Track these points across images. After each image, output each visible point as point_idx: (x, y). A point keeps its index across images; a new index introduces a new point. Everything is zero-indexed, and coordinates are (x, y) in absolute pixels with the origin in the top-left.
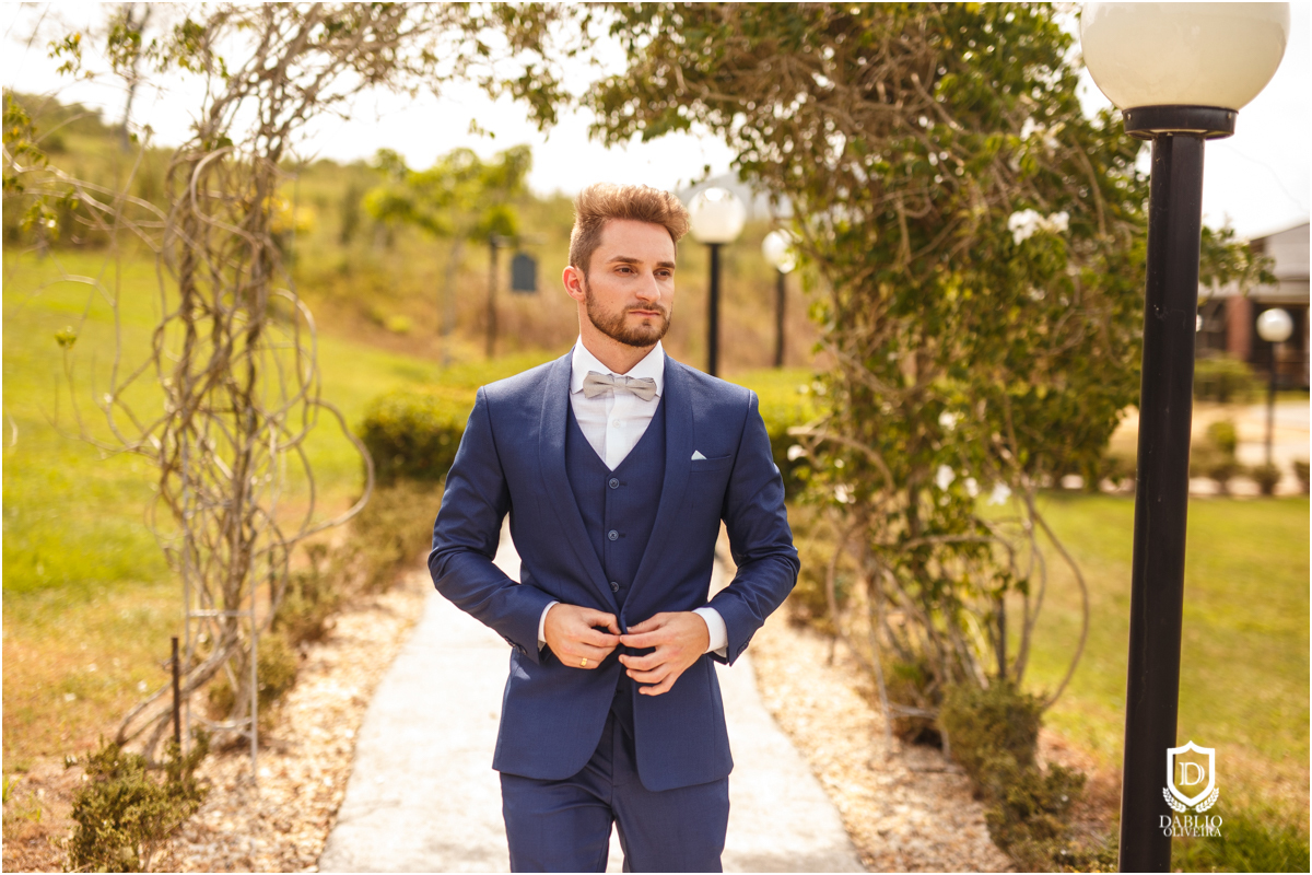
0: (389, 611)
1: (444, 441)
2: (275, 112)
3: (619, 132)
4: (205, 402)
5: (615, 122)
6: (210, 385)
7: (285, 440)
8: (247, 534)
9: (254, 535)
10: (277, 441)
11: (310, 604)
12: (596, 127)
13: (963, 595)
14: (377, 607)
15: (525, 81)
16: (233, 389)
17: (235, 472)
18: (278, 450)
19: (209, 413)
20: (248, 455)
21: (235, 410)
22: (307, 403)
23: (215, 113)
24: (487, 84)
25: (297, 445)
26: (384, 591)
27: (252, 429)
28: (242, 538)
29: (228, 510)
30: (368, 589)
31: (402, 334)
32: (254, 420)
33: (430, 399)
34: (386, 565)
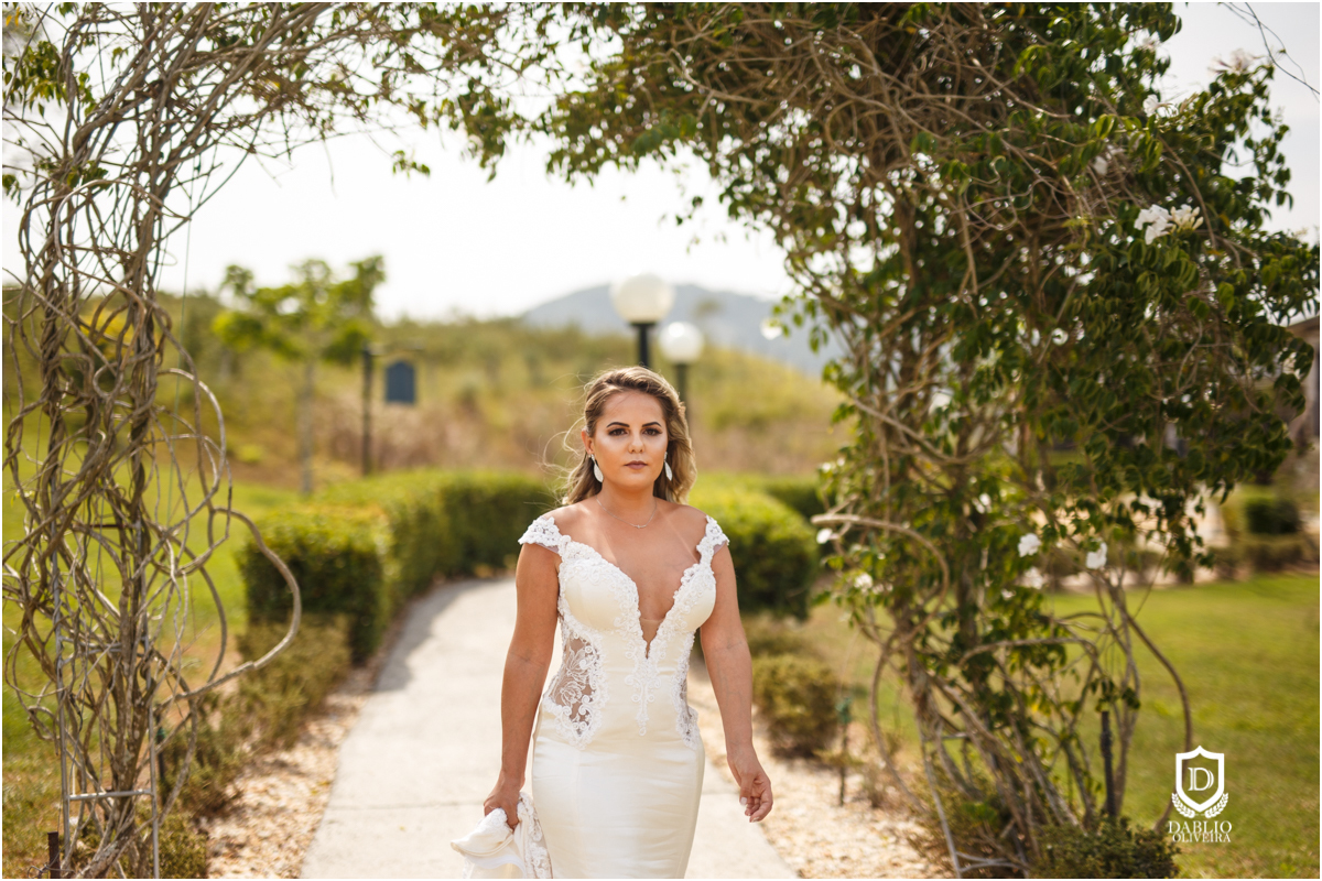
0: (295, 770)
1: (340, 564)
2: (160, 140)
3: (586, 162)
4: (81, 516)
5: (580, 149)
6: (86, 494)
7: (186, 562)
8: (142, 684)
9: (153, 686)
10: (177, 561)
11: (208, 769)
12: (558, 156)
13: (1034, 711)
14: (282, 765)
15: (467, 101)
16: (115, 498)
17: (123, 606)
18: (179, 575)
19: (88, 530)
20: (139, 583)
21: (119, 525)
22: (212, 512)
23: (82, 141)
24: (418, 108)
25: (200, 567)
26: (289, 747)
27: (143, 549)
28: (136, 694)
29: (115, 656)
30: (270, 745)
31: (253, 464)
32: (145, 538)
33: (317, 519)
34: (290, 714)
